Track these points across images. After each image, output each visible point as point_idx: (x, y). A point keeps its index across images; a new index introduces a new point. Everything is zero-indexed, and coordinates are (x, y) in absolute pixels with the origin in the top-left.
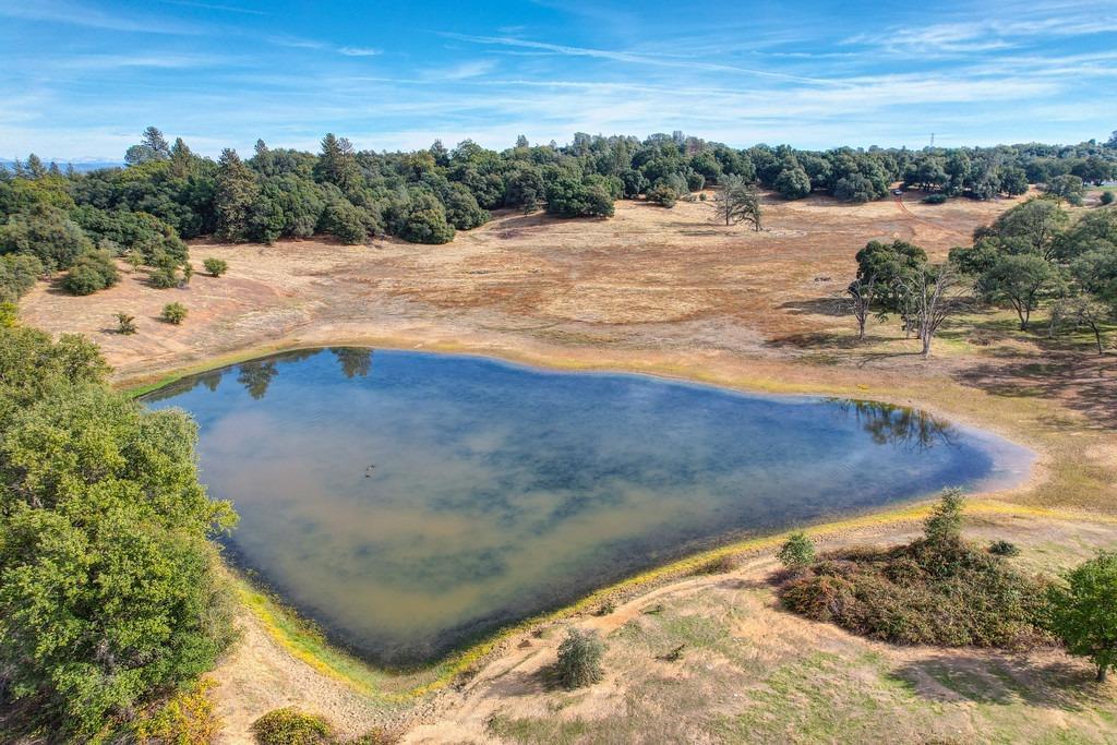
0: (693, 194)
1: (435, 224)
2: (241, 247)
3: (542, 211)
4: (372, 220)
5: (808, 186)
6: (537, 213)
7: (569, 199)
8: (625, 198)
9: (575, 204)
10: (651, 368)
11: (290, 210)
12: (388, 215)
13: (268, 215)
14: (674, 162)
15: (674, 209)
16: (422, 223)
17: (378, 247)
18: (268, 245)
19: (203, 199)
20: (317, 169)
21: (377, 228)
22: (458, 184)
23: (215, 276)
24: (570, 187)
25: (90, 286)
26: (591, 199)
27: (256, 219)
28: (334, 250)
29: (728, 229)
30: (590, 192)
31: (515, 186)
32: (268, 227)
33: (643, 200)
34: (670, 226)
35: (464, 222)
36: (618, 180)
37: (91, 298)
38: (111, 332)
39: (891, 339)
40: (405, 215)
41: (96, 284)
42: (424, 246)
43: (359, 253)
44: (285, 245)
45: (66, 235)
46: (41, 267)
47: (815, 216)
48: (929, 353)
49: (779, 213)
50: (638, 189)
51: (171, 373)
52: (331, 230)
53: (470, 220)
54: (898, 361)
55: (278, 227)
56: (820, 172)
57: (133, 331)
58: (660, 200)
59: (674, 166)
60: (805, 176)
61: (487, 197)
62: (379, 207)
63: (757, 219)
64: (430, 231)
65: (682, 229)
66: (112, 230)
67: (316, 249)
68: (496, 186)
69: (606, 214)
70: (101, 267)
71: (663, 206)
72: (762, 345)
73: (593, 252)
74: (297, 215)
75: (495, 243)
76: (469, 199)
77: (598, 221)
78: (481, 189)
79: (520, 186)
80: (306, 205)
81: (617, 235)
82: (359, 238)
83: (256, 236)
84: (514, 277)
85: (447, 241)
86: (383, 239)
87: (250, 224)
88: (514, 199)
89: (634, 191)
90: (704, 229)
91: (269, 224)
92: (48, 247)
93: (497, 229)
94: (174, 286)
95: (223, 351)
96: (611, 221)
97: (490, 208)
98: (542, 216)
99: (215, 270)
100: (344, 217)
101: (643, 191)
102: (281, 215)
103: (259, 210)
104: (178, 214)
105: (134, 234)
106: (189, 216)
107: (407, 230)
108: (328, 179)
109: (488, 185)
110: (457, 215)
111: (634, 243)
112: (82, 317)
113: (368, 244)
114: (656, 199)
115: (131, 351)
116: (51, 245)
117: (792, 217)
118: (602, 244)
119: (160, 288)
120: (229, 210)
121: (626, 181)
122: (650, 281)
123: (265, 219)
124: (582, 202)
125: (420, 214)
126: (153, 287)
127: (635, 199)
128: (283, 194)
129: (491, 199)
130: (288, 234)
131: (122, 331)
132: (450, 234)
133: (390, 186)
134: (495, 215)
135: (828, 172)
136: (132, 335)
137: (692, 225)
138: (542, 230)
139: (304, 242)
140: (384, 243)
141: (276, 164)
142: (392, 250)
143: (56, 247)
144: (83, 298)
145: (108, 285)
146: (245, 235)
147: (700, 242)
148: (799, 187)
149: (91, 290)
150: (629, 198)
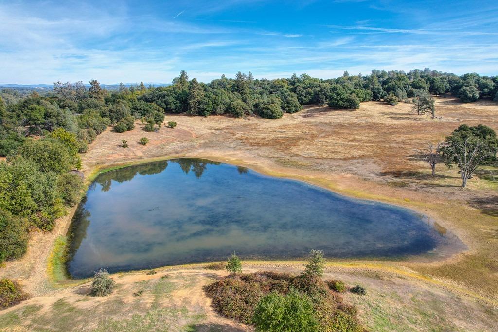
0: (409, 99)
1: (273, 110)
2: (195, 117)
3: (327, 106)
4: (248, 108)
5: (477, 95)
6: (325, 106)
7: (338, 100)
8: (373, 100)
9: (341, 103)
10: (312, 180)
11: (215, 103)
12: (256, 106)
13: (206, 105)
14: (401, 83)
15: (395, 107)
16: (268, 109)
17: (249, 119)
18: (205, 117)
19: (184, 98)
20: (234, 86)
21: (250, 111)
22: (292, 93)
23: (172, 128)
24: (339, 95)
25: (122, 129)
26: (349, 100)
27: (201, 106)
28: (230, 120)
29: (419, 117)
30: (348, 97)
31: (317, 94)
32: (206, 110)
33: (383, 101)
34: (387, 114)
35: (291, 110)
36: (370, 92)
37: (122, 134)
38: (120, 146)
39: (451, 178)
40: (262, 106)
41: (125, 129)
42: (268, 119)
43: (240, 121)
44: (212, 117)
45: (122, 111)
46: (110, 122)
47: (476, 111)
48: (466, 187)
49: (456, 110)
50: (380, 96)
51: (130, 163)
52: (231, 112)
53: (293, 109)
54: (442, 189)
55: (210, 110)
56: (486, 87)
57: (127, 147)
58: (389, 102)
59: (401, 85)
60: (475, 90)
61: (305, 99)
62: (252, 102)
63: (433, 112)
64: (271, 113)
65: (393, 116)
66: (140, 109)
67: (223, 119)
68: (310, 94)
69: (355, 108)
70: (127, 123)
71: (391, 104)
72: (377, 175)
73: (341, 125)
74: (218, 105)
75: (301, 119)
76: (294, 99)
77: (351, 111)
78: (303, 95)
79: (318, 94)
80: (222, 101)
81: (357, 118)
82: (241, 115)
83: (201, 113)
84: (294, 134)
85: (278, 118)
86: (252, 116)
87: (199, 108)
88: (315, 100)
89: (378, 97)
90: (404, 116)
91: (206, 109)
92: (114, 115)
93: (304, 113)
94: (153, 131)
95: (154, 156)
96: (358, 111)
97: (304, 104)
98: (326, 108)
99: (172, 126)
100: (236, 106)
101: (382, 97)
102: (211, 105)
103: (202, 102)
104: (175, 104)
105: (147, 111)
106: (178, 104)
107: (263, 113)
108: (236, 91)
109: (306, 94)
110: (288, 107)
111: (364, 122)
112: (114, 140)
113: (245, 118)
114: (387, 101)
115: (122, 154)
116: (116, 114)
117: (461, 111)
118: (348, 122)
119: (148, 131)
120: (192, 102)
121: (374, 92)
122: (354, 140)
123: (205, 106)
124: (344, 102)
125: (268, 106)
126: (146, 131)
127: (378, 101)
128: (213, 96)
129: (306, 100)
130: (214, 113)
131: (123, 146)
132: (280, 115)
133: (261, 94)
134: (307, 107)
135: (492, 88)
136: (127, 148)
137: (399, 114)
138: (323, 114)
139: (220, 116)
140: (253, 117)
141: (219, 84)
142: (254, 120)
143: (118, 115)
144: (120, 133)
145: (129, 129)
146: (197, 112)
147: (397, 122)
148: (471, 95)
149: (123, 131)
150: (375, 101)
